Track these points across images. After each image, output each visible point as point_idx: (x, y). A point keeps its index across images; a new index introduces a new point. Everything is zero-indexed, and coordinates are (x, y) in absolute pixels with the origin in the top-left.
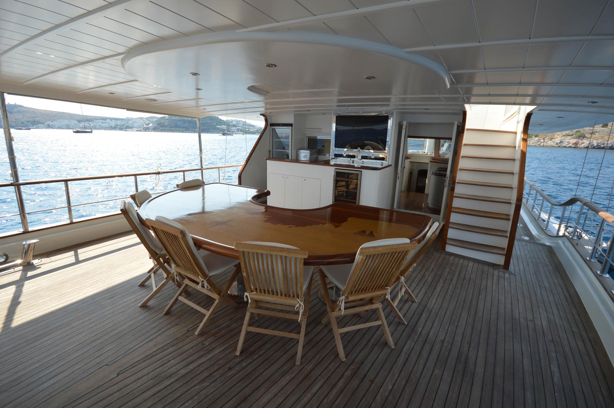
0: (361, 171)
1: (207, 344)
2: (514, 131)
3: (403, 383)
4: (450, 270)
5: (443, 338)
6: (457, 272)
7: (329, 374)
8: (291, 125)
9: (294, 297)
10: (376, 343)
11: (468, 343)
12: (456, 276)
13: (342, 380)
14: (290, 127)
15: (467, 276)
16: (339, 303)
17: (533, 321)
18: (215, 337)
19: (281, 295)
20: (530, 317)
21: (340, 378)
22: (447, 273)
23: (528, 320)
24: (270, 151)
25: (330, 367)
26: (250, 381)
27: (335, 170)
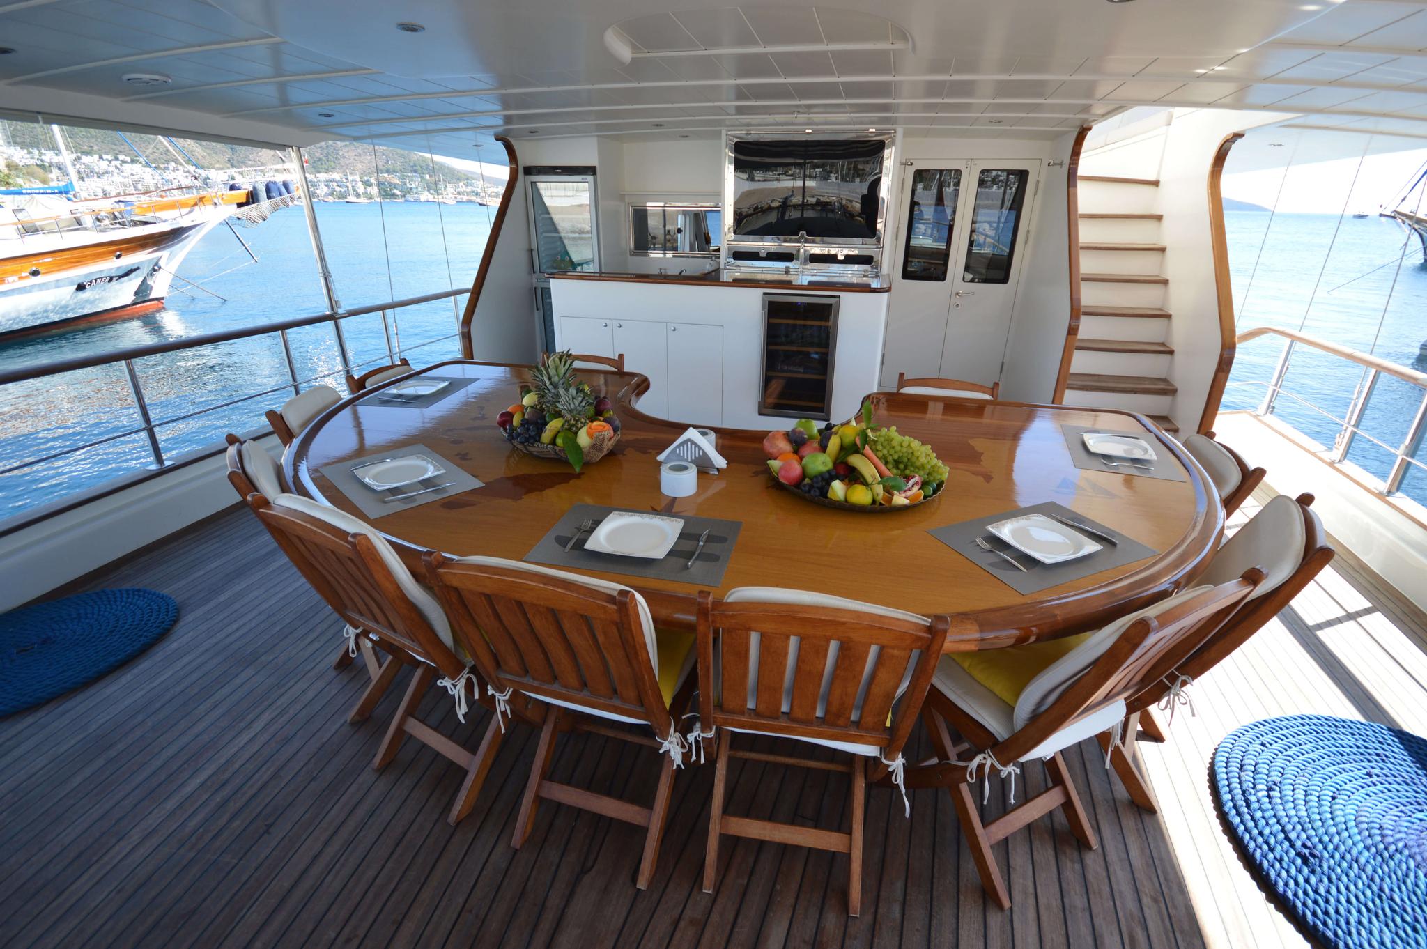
0: (839, 297)
2: (1153, 178)
8: (591, 170)
14: (590, 178)
24: (532, 250)
27: (763, 300)
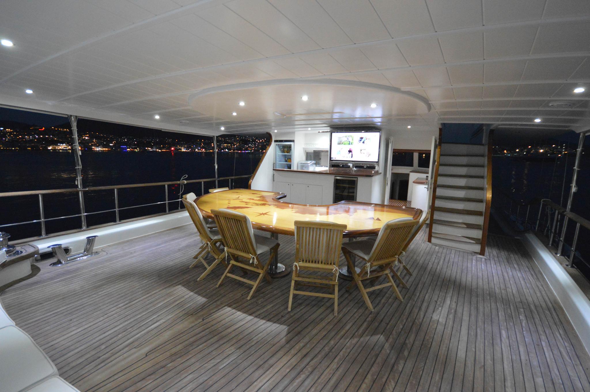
0: (357, 178)
1: (260, 303)
3: (411, 324)
4: (436, 256)
5: (436, 299)
6: (443, 258)
7: (356, 320)
9: (331, 264)
10: (386, 302)
11: (455, 302)
12: (442, 260)
13: (365, 324)
15: (451, 260)
16: (367, 268)
17: (506, 289)
18: (264, 299)
19: (322, 263)
20: (503, 287)
21: (364, 322)
22: (434, 258)
23: (502, 289)
25: (355, 315)
26: (299, 323)
27: (334, 178)
